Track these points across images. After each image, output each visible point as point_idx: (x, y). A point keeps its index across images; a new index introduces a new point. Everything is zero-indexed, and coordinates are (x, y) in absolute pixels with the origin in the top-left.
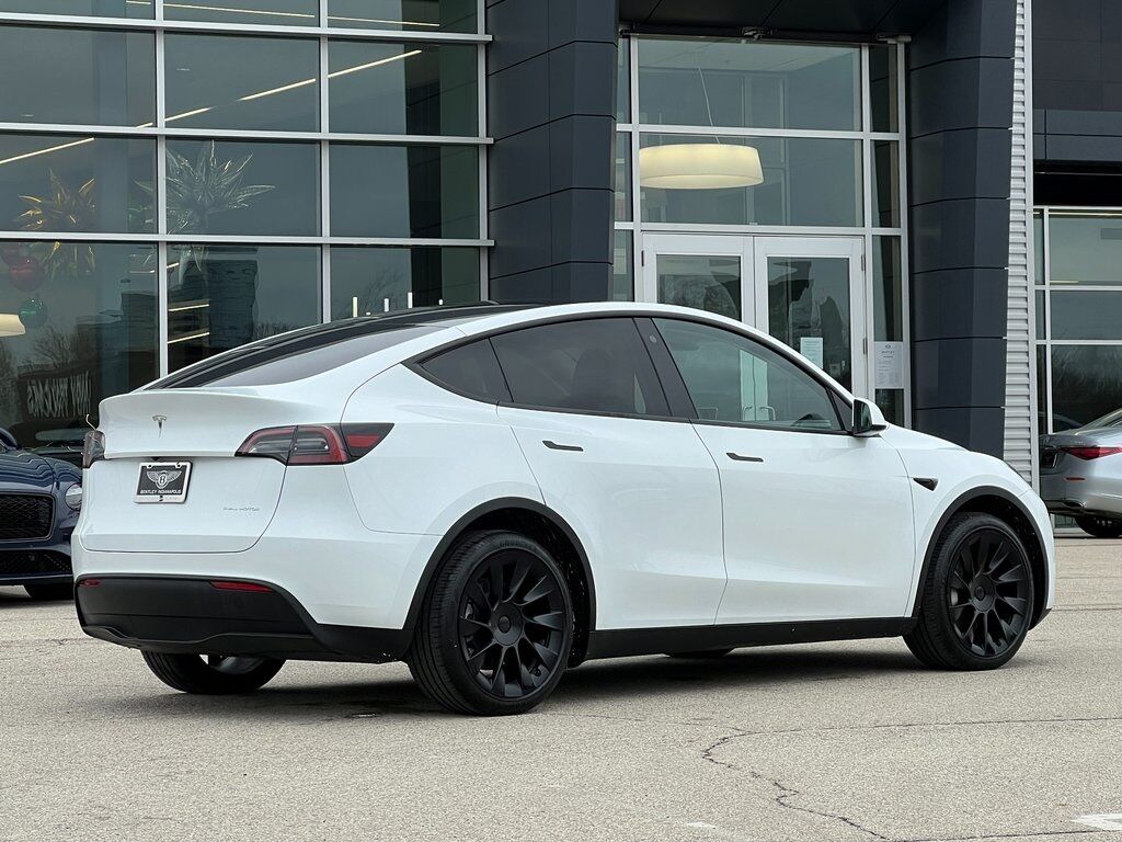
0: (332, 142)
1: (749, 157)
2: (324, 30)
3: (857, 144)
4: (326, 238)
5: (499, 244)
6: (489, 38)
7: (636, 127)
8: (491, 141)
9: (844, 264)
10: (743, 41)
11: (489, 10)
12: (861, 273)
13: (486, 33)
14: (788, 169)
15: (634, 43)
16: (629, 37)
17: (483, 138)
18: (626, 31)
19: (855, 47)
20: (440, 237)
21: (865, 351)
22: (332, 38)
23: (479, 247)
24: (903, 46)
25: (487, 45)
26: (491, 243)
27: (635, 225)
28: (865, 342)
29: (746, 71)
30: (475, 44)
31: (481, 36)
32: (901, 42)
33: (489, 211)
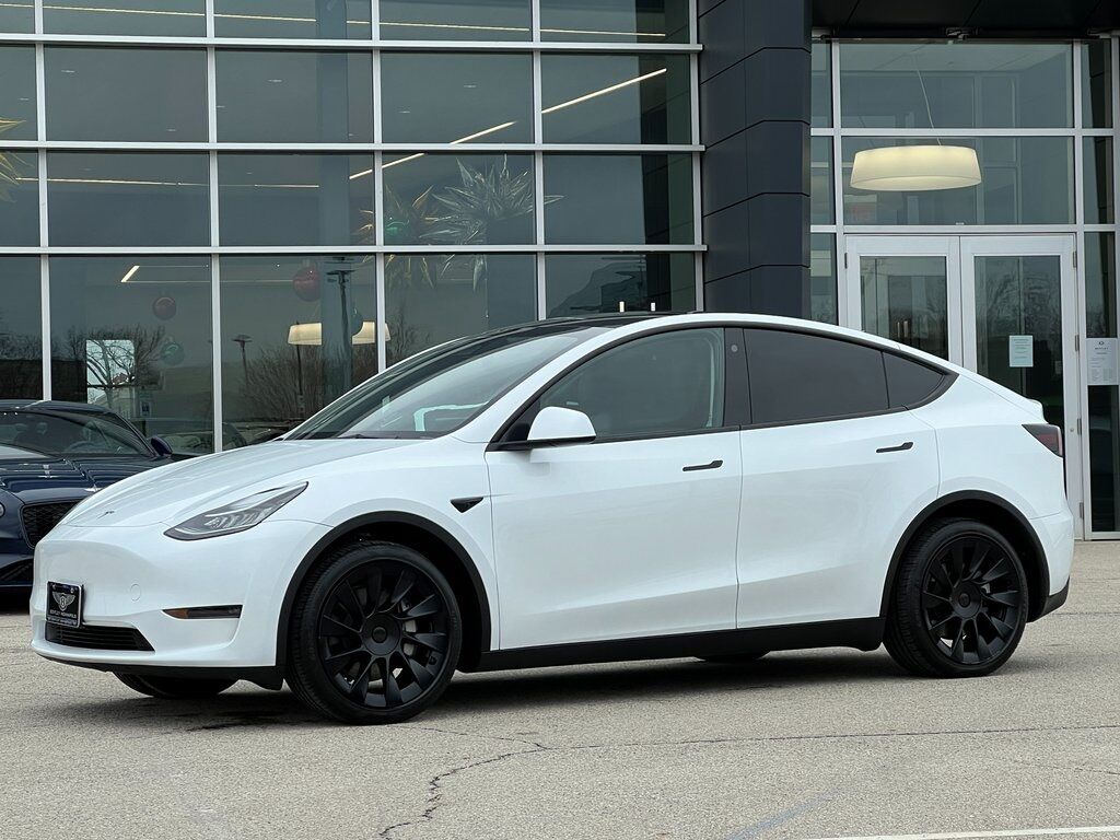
0: (545, 153)
1: (966, 158)
2: (537, 44)
3: (1070, 141)
4: (541, 246)
5: (711, 248)
6: (700, 47)
7: (838, 132)
8: (702, 148)
9: (1055, 261)
10: (950, 42)
11: (701, 20)
12: (1072, 269)
13: (698, 43)
14: (1019, 168)
15: (836, 48)
16: (830, 42)
17: (696, 146)
18: (826, 36)
19: (1068, 43)
20: (668, 243)
21: (1078, 348)
22: (544, 52)
23: (693, 252)
24: (1117, 40)
25: (699, 54)
26: (705, 248)
27: (838, 228)
28: (1077, 338)
29: (975, 72)
30: (687, 54)
31: (694, 46)
32: (1115, 36)
33: (703, 217)
